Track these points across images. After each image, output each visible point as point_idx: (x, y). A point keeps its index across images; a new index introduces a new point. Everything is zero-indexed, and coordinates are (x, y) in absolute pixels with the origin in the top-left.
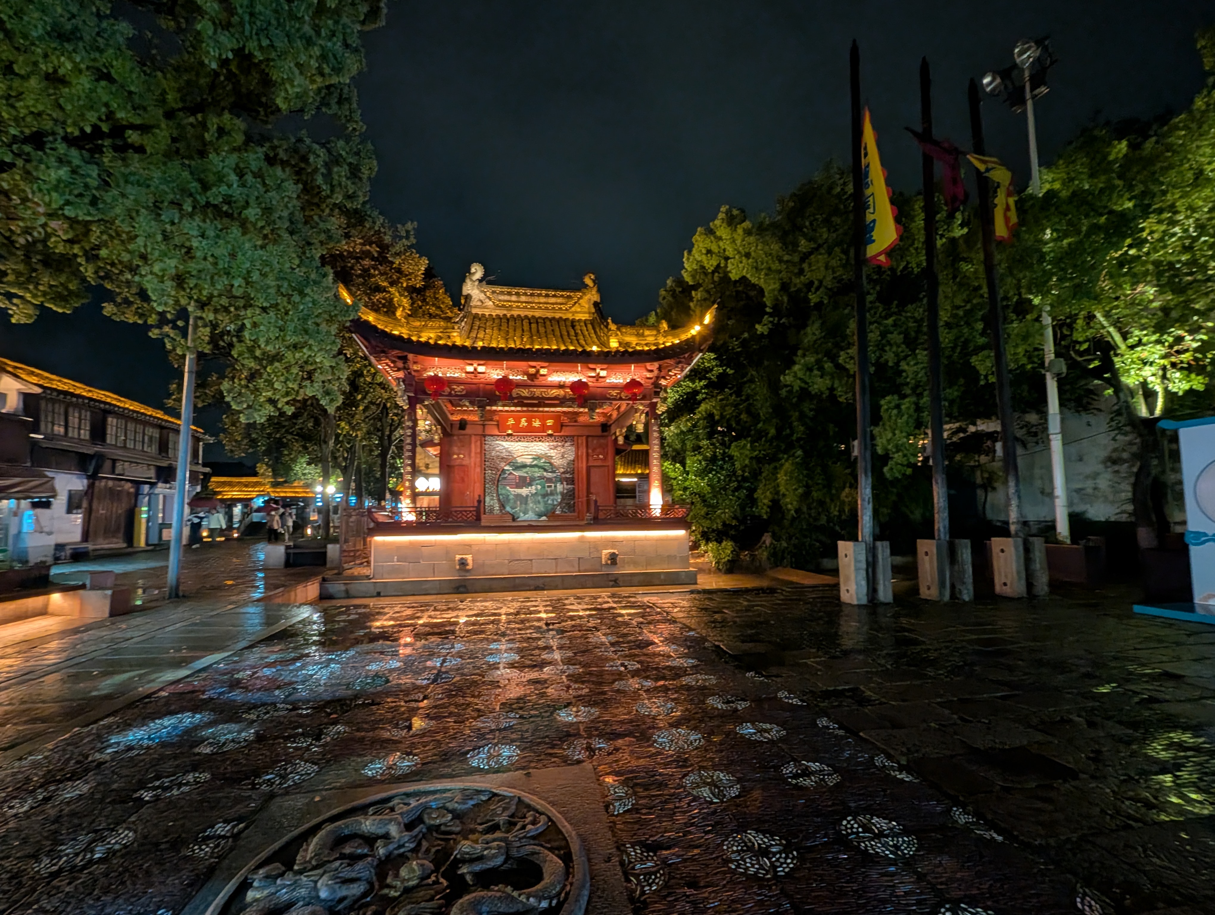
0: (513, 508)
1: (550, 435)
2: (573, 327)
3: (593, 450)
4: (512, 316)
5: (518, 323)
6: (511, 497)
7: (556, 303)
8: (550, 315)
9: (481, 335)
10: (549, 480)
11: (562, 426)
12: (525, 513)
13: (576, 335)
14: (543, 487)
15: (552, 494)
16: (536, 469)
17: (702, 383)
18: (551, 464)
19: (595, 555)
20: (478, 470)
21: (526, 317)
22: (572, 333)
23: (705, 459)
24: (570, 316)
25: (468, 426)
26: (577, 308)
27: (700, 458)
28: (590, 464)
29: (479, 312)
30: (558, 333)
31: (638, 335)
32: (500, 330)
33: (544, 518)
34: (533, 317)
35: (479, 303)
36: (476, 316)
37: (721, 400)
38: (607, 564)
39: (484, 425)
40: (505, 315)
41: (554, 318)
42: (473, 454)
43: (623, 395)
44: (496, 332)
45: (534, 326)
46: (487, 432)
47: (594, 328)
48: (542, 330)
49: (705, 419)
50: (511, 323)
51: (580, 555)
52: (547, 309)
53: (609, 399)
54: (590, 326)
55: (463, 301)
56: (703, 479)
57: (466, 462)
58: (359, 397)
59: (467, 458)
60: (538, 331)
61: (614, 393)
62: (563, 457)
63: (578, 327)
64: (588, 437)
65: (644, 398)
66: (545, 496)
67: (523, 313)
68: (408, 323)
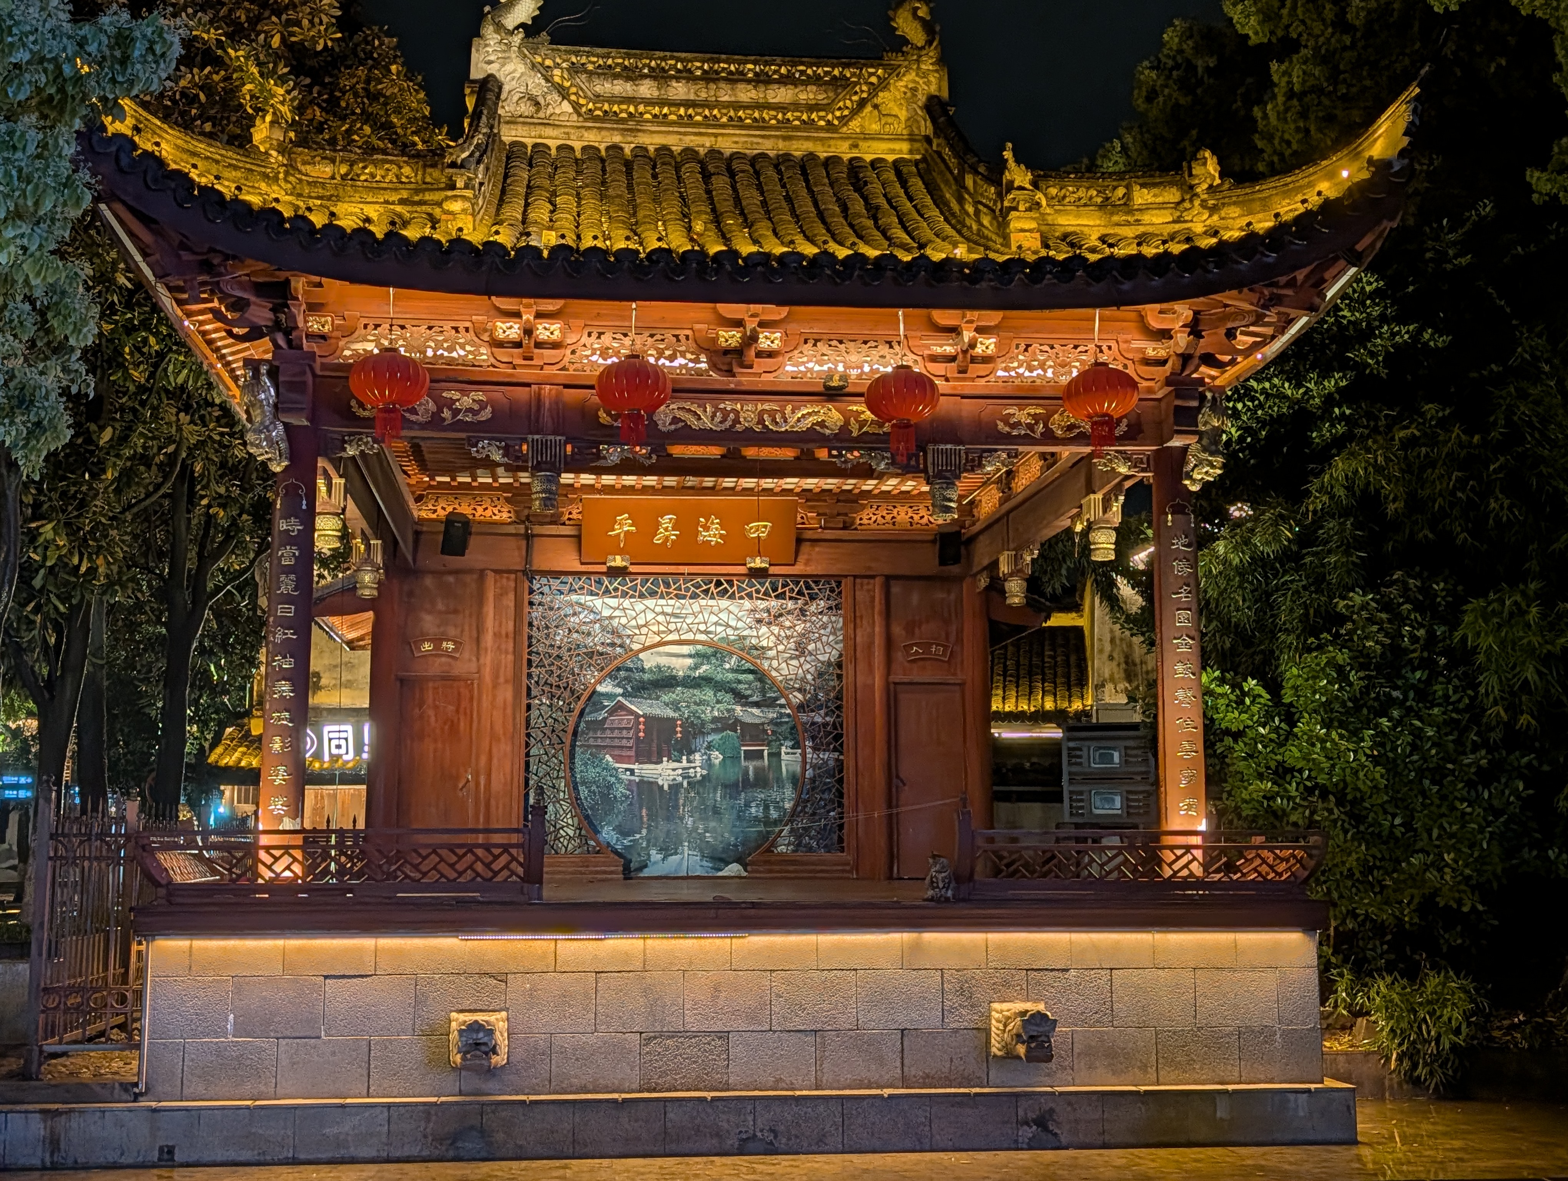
0: (623, 832)
1: (759, 574)
2: (859, 185)
3: (910, 629)
4: (641, 150)
5: (667, 175)
6: (620, 790)
7: (796, 106)
8: (771, 146)
9: (541, 212)
10: (752, 733)
11: (799, 541)
12: (667, 851)
13: (874, 212)
14: (731, 758)
15: (761, 781)
16: (708, 694)
17: (1330, 385)
18: (760, 675)
19: (967, 1018)
20: (506, 693)
21: (690, 153)
22: (857, 205)
23: (1362, 660)
24: (843, 150)
25: (473, 541)
26: (867, 121)
27: (1342, 657)
28: (898, 677)
29: (527, 136)
30: (806, 206)
31: (1106, 206)
32: (602, 197)
33: (734, 869)
34: (714, 153)
35: (526, 108)
36: (514, 152)
37: (1409, 443)
38: (1010, 1056)
39: (529, 538)
40: (614, 148)
41: (786, 158)
42: (488, 639)
43: (1058, 423)
44: (590, 203)
45: (721, 183)
46: (540, 562)
47: (932, 189)
48: (751, 198)
49: (1345, 513)
50: (643, 175)
51: (903, 1019)
52: (760, 125)
53: (1007, 439)
54: (917, 185)
55: (470, 103)
56: (1355, 735)
57: (465, 666)
58: (107, 435)
59: (467, 653)
60: (737, 201)
61: (1023, 415)
62: (801, 650)
63: (875, 188)
64: (889, 579)
65: (1134, 434)
66: (733, 788)
67: (676, 142)
68: (291, 167)
